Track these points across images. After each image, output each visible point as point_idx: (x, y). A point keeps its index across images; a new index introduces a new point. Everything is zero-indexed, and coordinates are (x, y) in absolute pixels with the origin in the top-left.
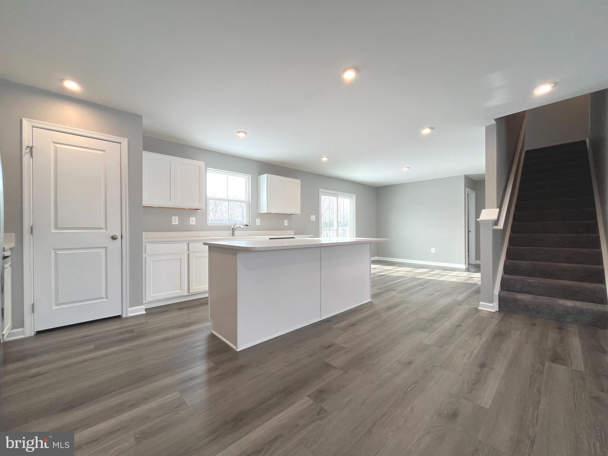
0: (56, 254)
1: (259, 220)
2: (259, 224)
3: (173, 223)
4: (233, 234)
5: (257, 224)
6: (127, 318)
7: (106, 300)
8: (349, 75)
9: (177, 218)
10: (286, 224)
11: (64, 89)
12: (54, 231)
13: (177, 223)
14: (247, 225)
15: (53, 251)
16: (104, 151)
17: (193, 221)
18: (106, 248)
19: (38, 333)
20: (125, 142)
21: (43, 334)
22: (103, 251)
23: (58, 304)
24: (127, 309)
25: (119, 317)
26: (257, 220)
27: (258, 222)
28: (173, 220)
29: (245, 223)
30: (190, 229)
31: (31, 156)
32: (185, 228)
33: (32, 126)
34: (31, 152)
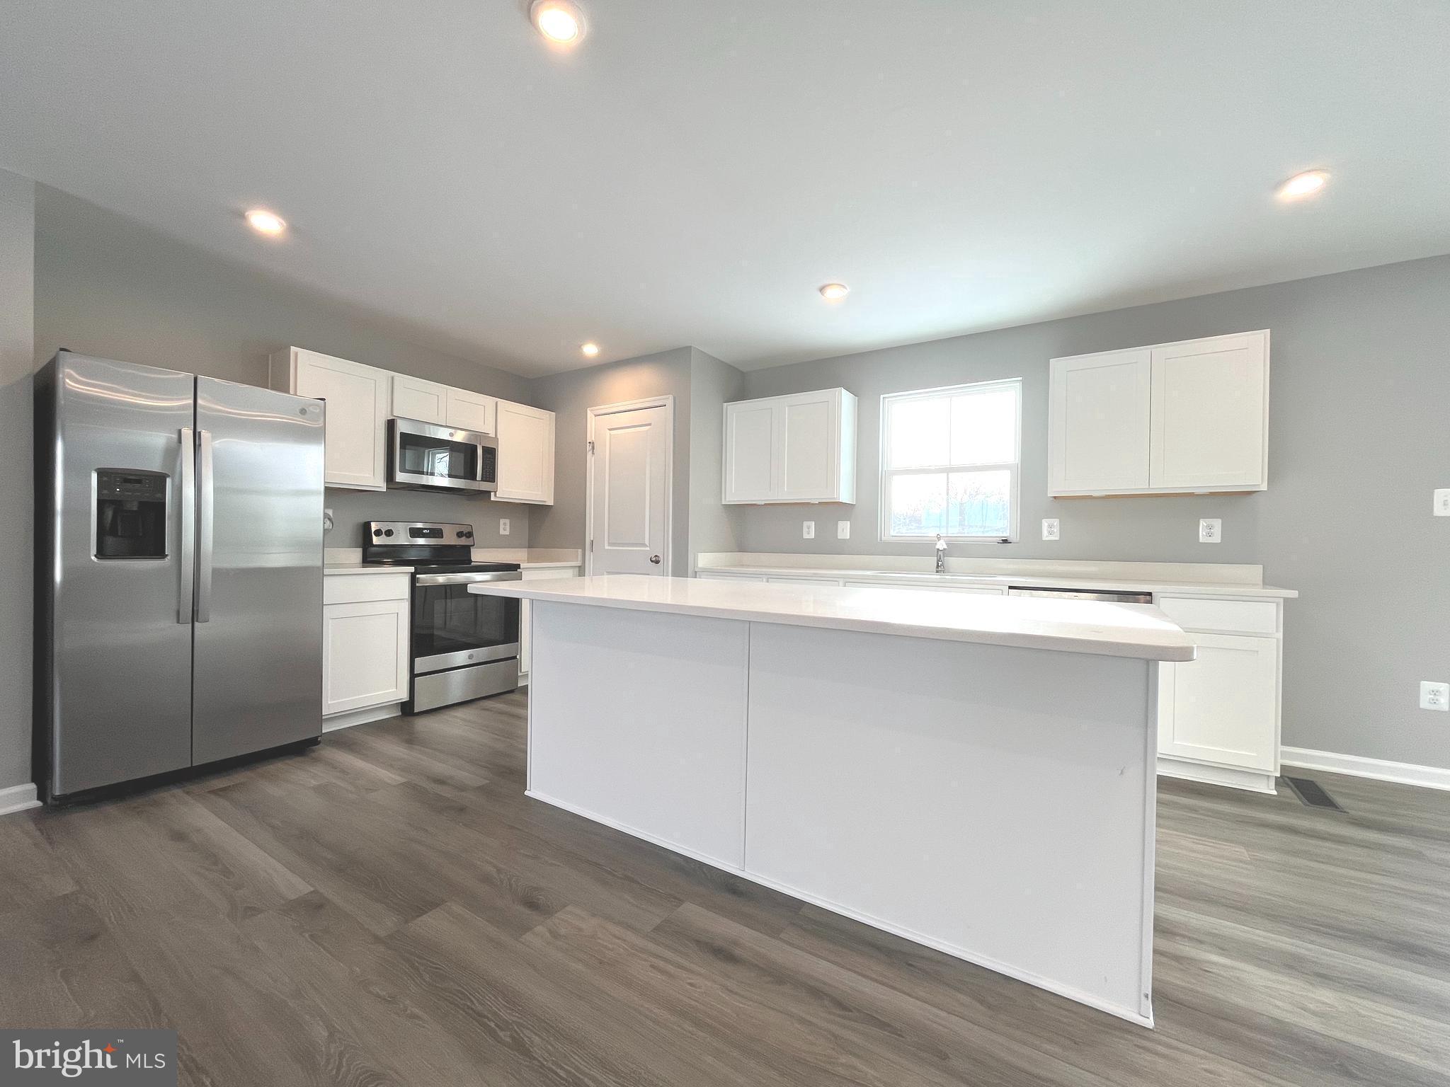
1: (1056, 522)
3: (806, 536)
4: (938, 566)
9: (812, 524)
11: (586, 357)
12: (607, 547)
13: (812, 535)
14: (1005, 541)
16: (650, 424)
17: (844, 530)
20: (669, 401)
26: (1045, 522)
27: (1050, 530)
28: (805, 529)
29: (1006, 534)
30: (838, 548)
31: (593, 453)
32: (827, 546)
33: (596, 416)
34: (593, 448)
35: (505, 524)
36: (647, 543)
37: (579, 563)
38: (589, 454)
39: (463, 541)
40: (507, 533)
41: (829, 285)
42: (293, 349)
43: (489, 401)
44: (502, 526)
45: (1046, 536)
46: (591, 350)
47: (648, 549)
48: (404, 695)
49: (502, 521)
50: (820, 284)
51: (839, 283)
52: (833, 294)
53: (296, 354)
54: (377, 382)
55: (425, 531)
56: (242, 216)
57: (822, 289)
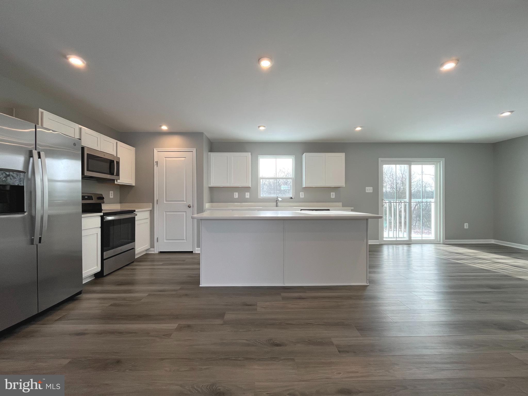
0: (166, 214)
1: (303, 193)
3: (235, 197)
4: (276, 205)
6: (195, 254)
7: (185, 241)
8: (266, 64)
9: (237, 193)
10: (333, 196)
11: (161, 129)
12: (165, 202)
13: (237, 197)
14: (292, 198)
15: (165, 212)
16: (185, 158)
17: (247, 195)
18: (186, 212)
19: (161, 252)
20: (194, 150)
21: (162, 253)
22: (185, 213)
23: (167, 240)
24: (195, 249)
25: (192, 252)
26: (301, 193)
27: (302, 195)
28: (234, 195)
29: (291, 196)
30: (246, 201)
31: (157, 166)
32: (242, 200)
33: (158, 152)
34: (157, 164)
35: (111, 193)
36: (185, 200)
37: (151, 209)
38: (155, 166)
39: (98, 201)
40: (112, 197)
41: (261, 126)
42: (40, 110)
43: (115, 141)
45: (301, 197)
46: (164, 128)
47: (185, 202)
48: (98, 269)
49: (111, 192)
50: (260, 125)
51: (264, 125)
52: (262, 128)
53: (42, 113)
54: (75, 129)
55: (86, 197)
56: (65, 57)
57: (259, 127)
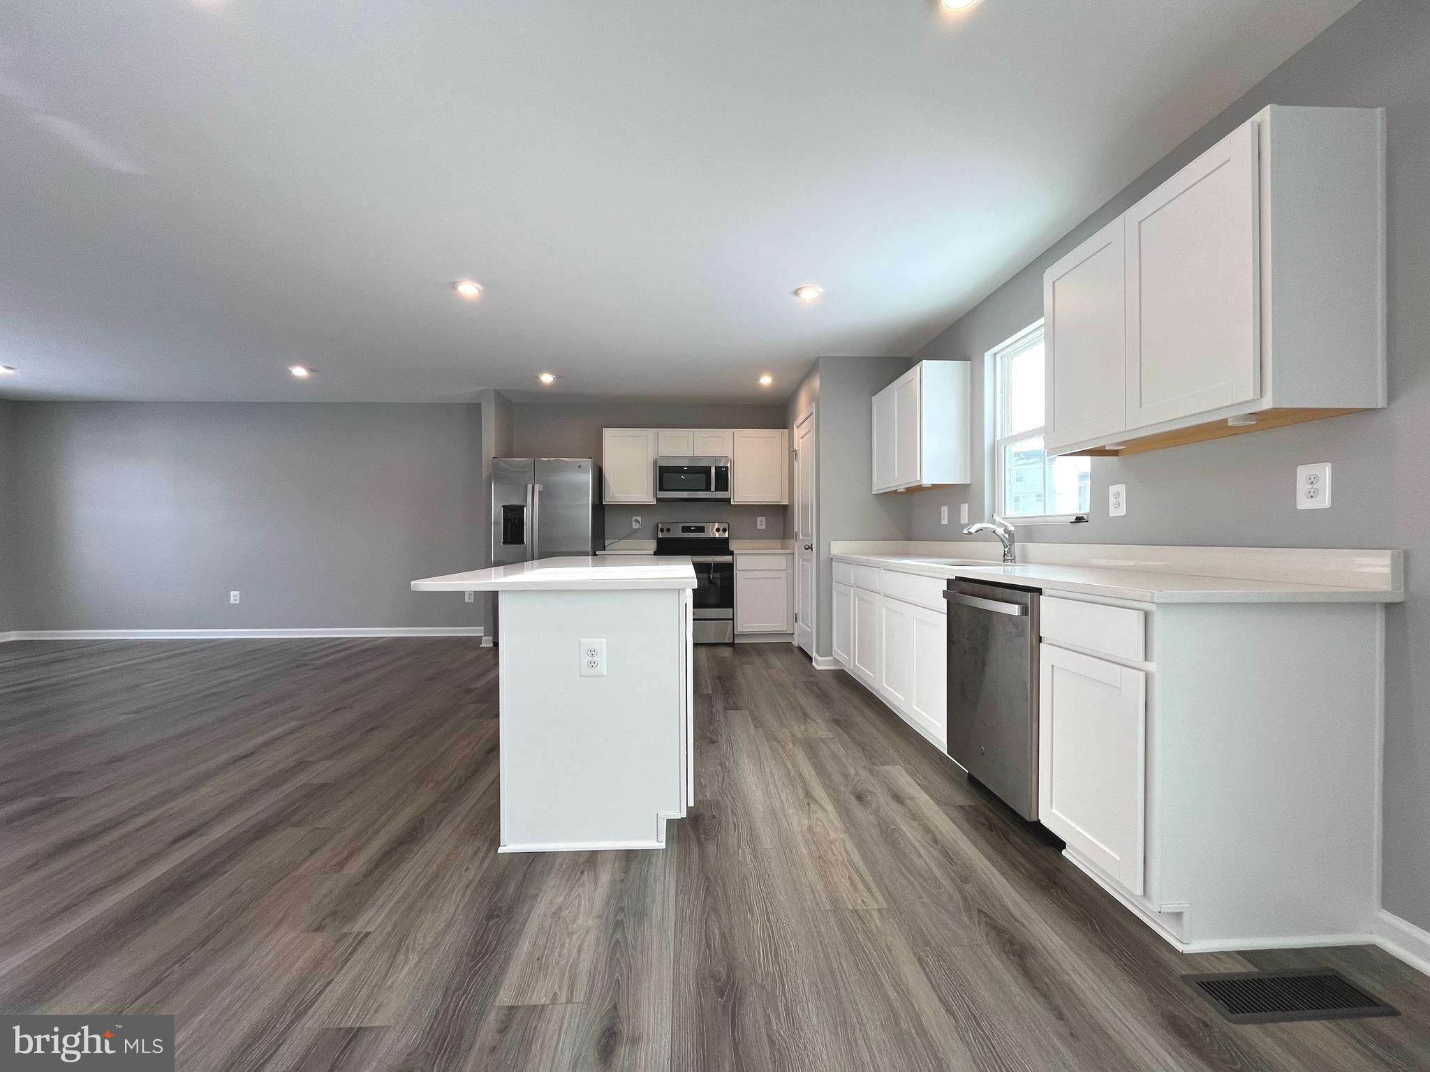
1: (1121, 488)
2: (1122, 511)
5: (1113, 512)
14: (1079, 519)
29: (1080, 513)
35: (761, 521)
40: (764, 527)
44: (759, 523)
46: (766, 381)
